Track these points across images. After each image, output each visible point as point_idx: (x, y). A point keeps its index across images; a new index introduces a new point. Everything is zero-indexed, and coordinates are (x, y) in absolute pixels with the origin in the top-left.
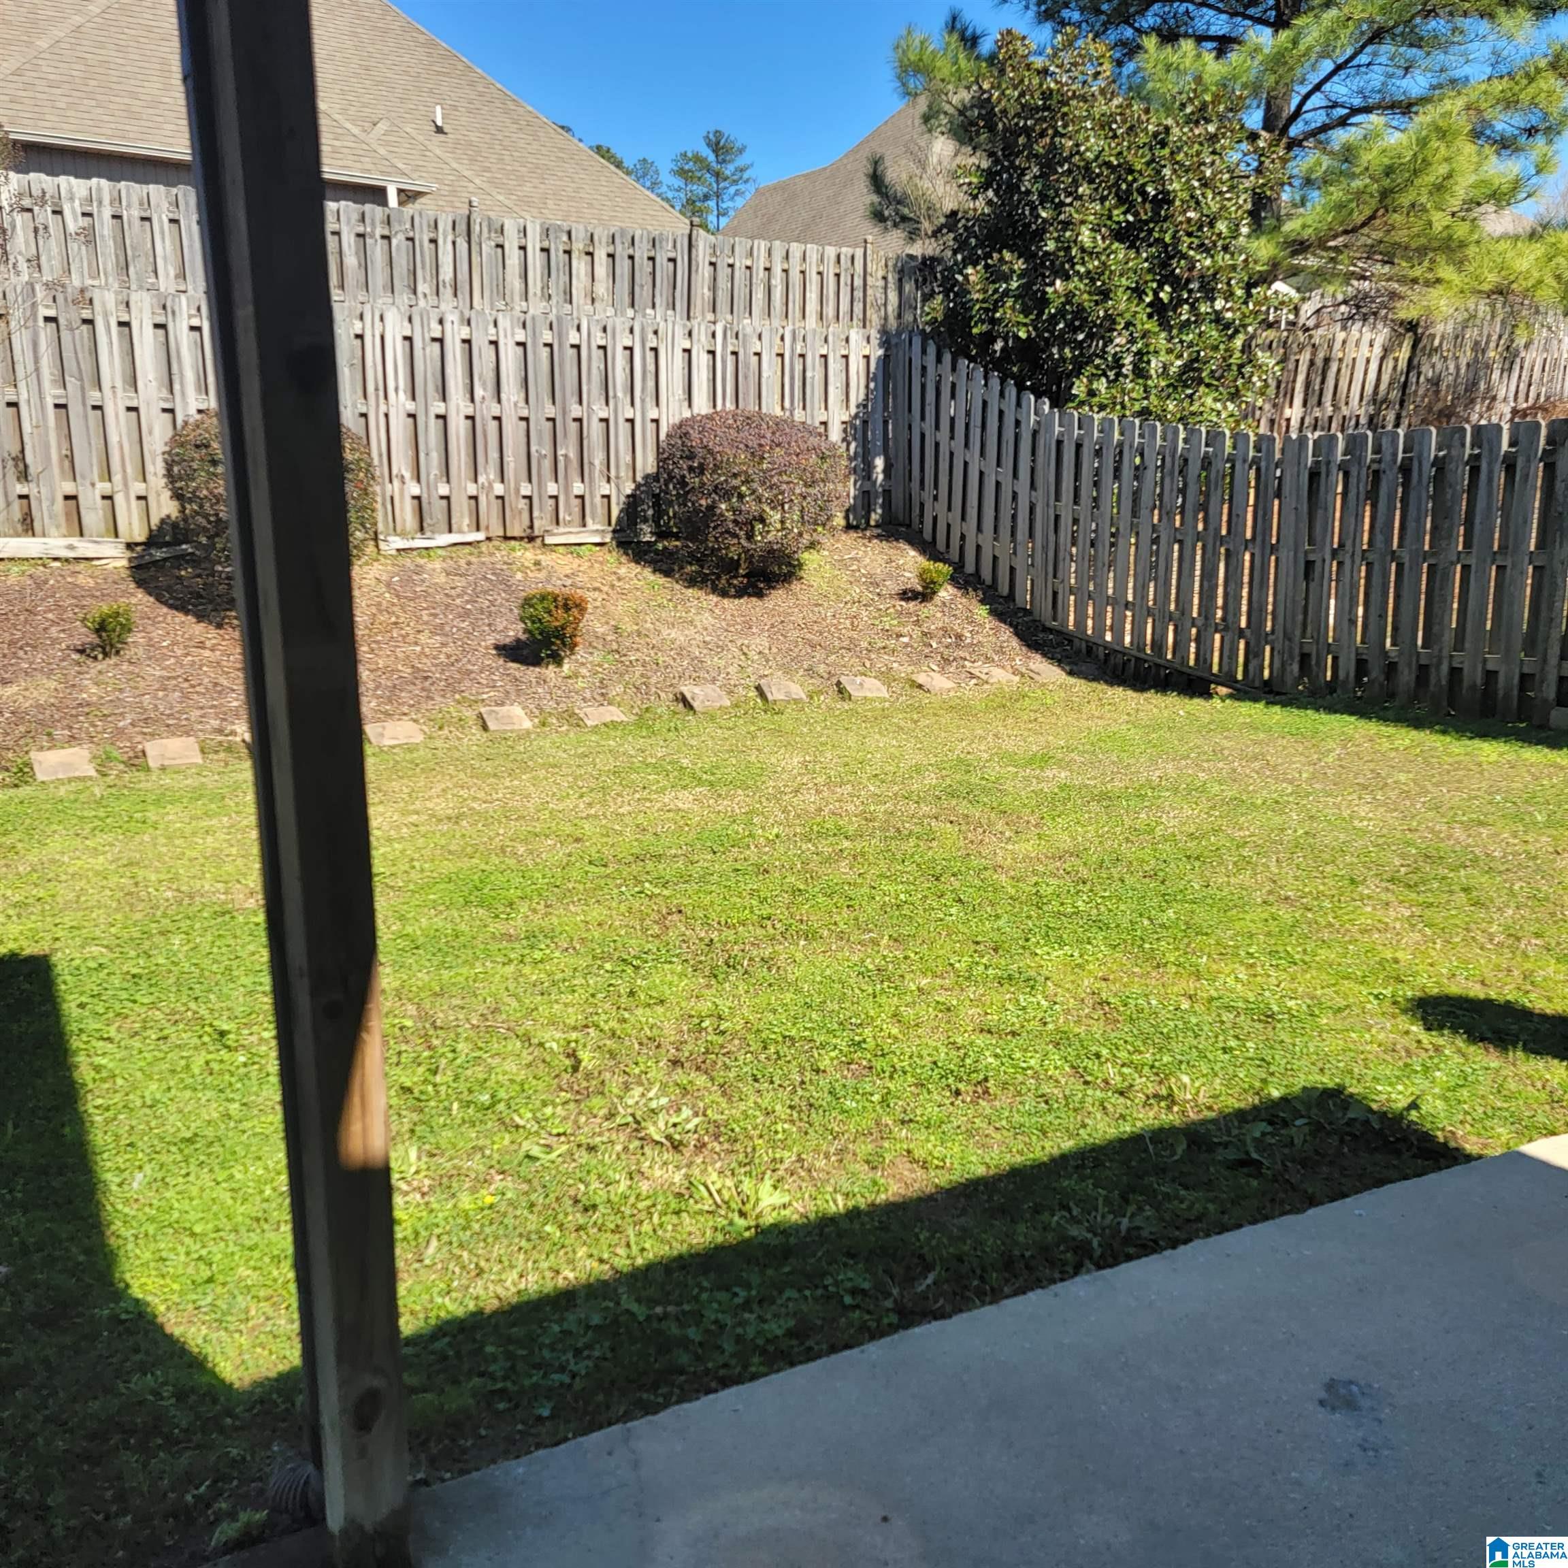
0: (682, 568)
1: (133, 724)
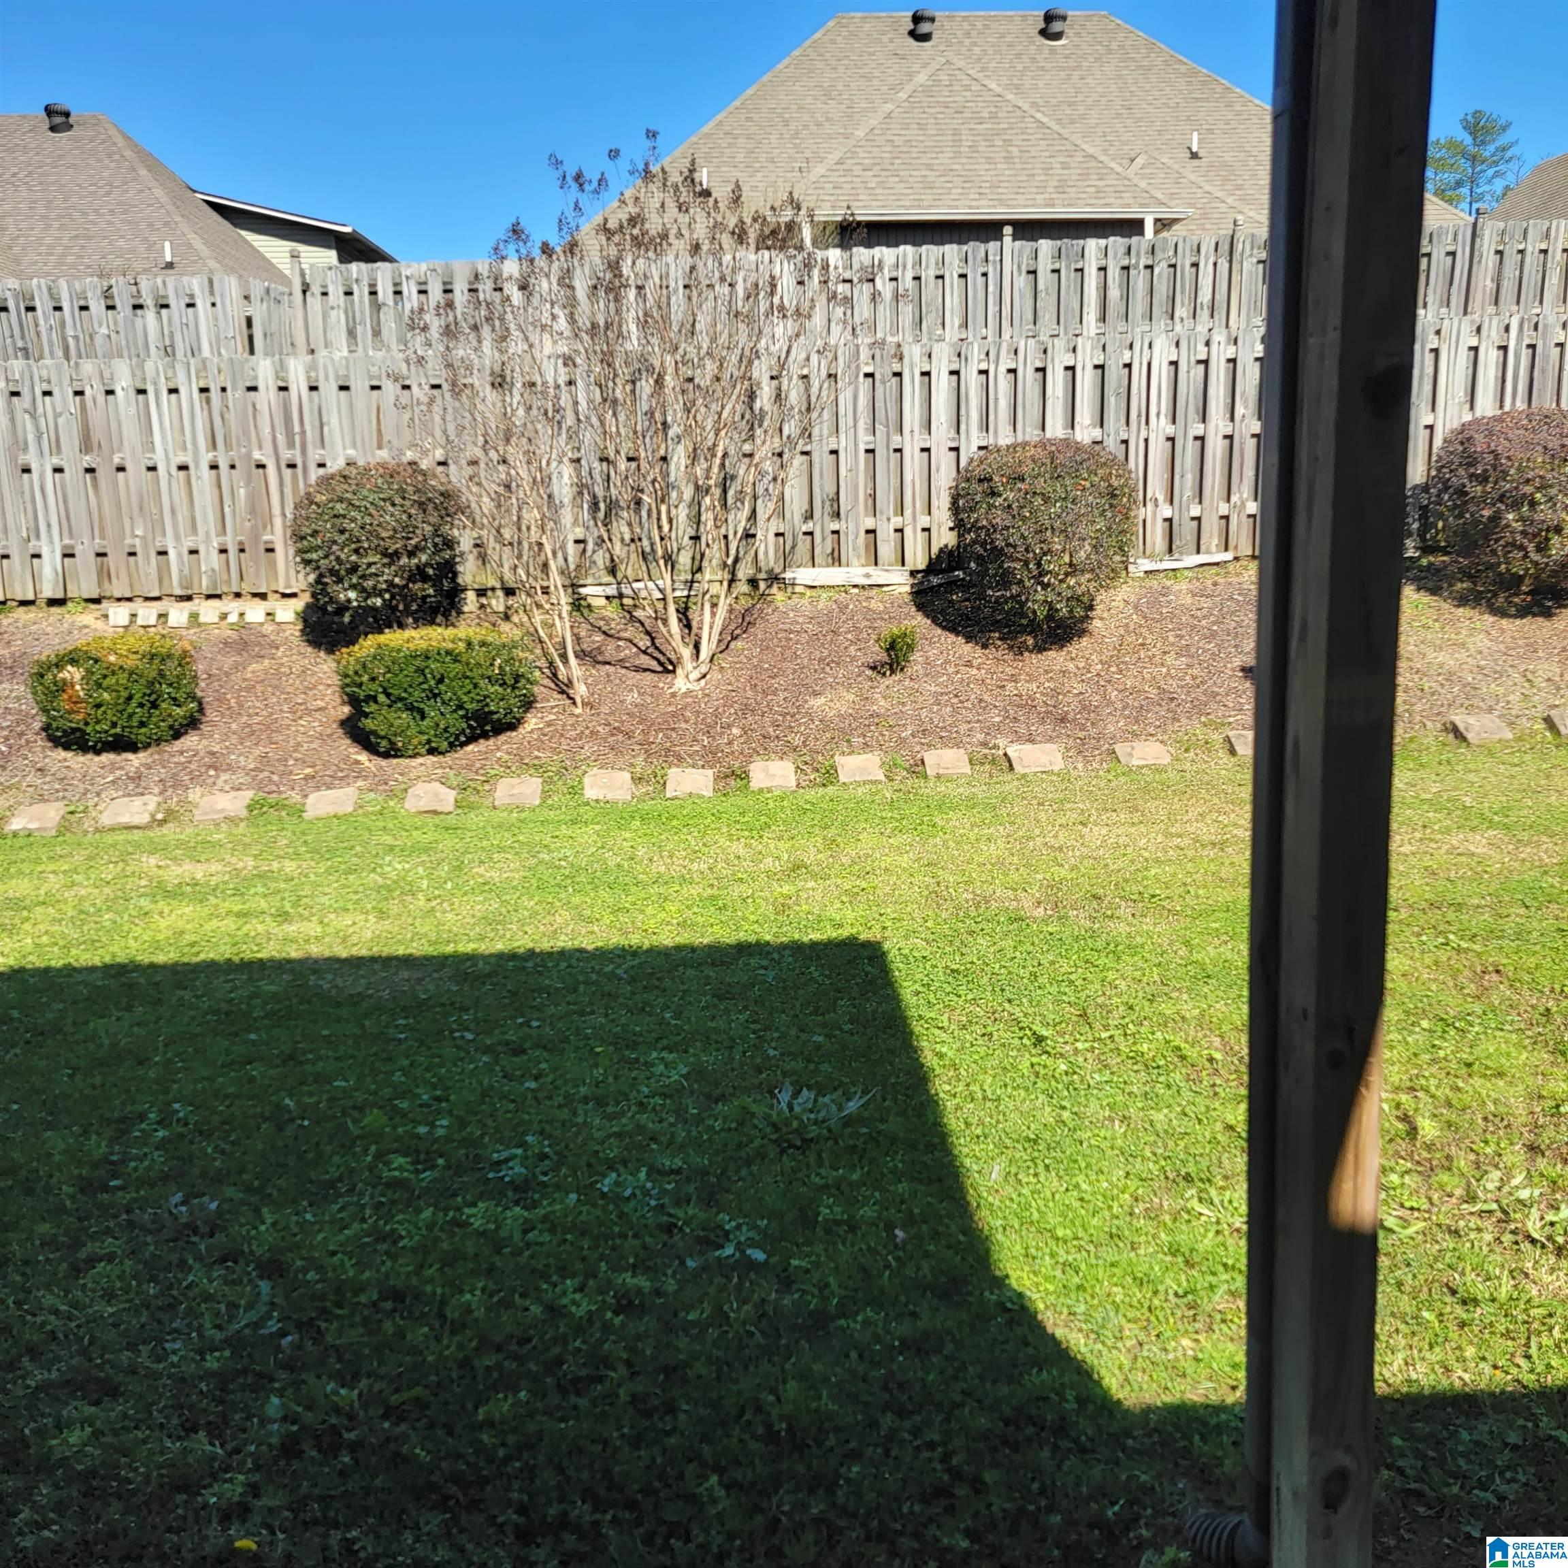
0: (1451, 585)
1: (913, 736)
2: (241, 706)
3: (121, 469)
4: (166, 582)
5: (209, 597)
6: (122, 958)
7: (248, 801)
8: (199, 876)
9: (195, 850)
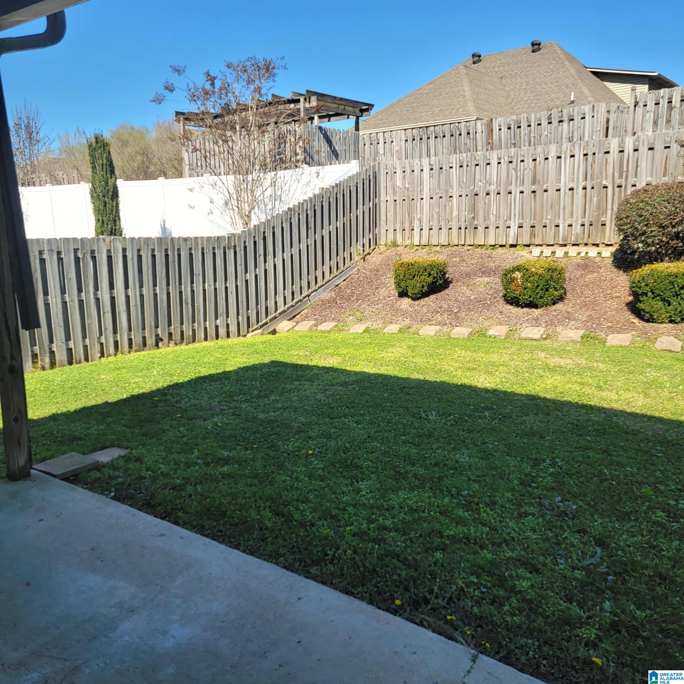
2: (582, 293)
3: (546, 191)
4: (557, 239)
5: (574, 245)
6: (533, 393)
7: (581, 335)
8: (562, 364)
9: (561, 352)
